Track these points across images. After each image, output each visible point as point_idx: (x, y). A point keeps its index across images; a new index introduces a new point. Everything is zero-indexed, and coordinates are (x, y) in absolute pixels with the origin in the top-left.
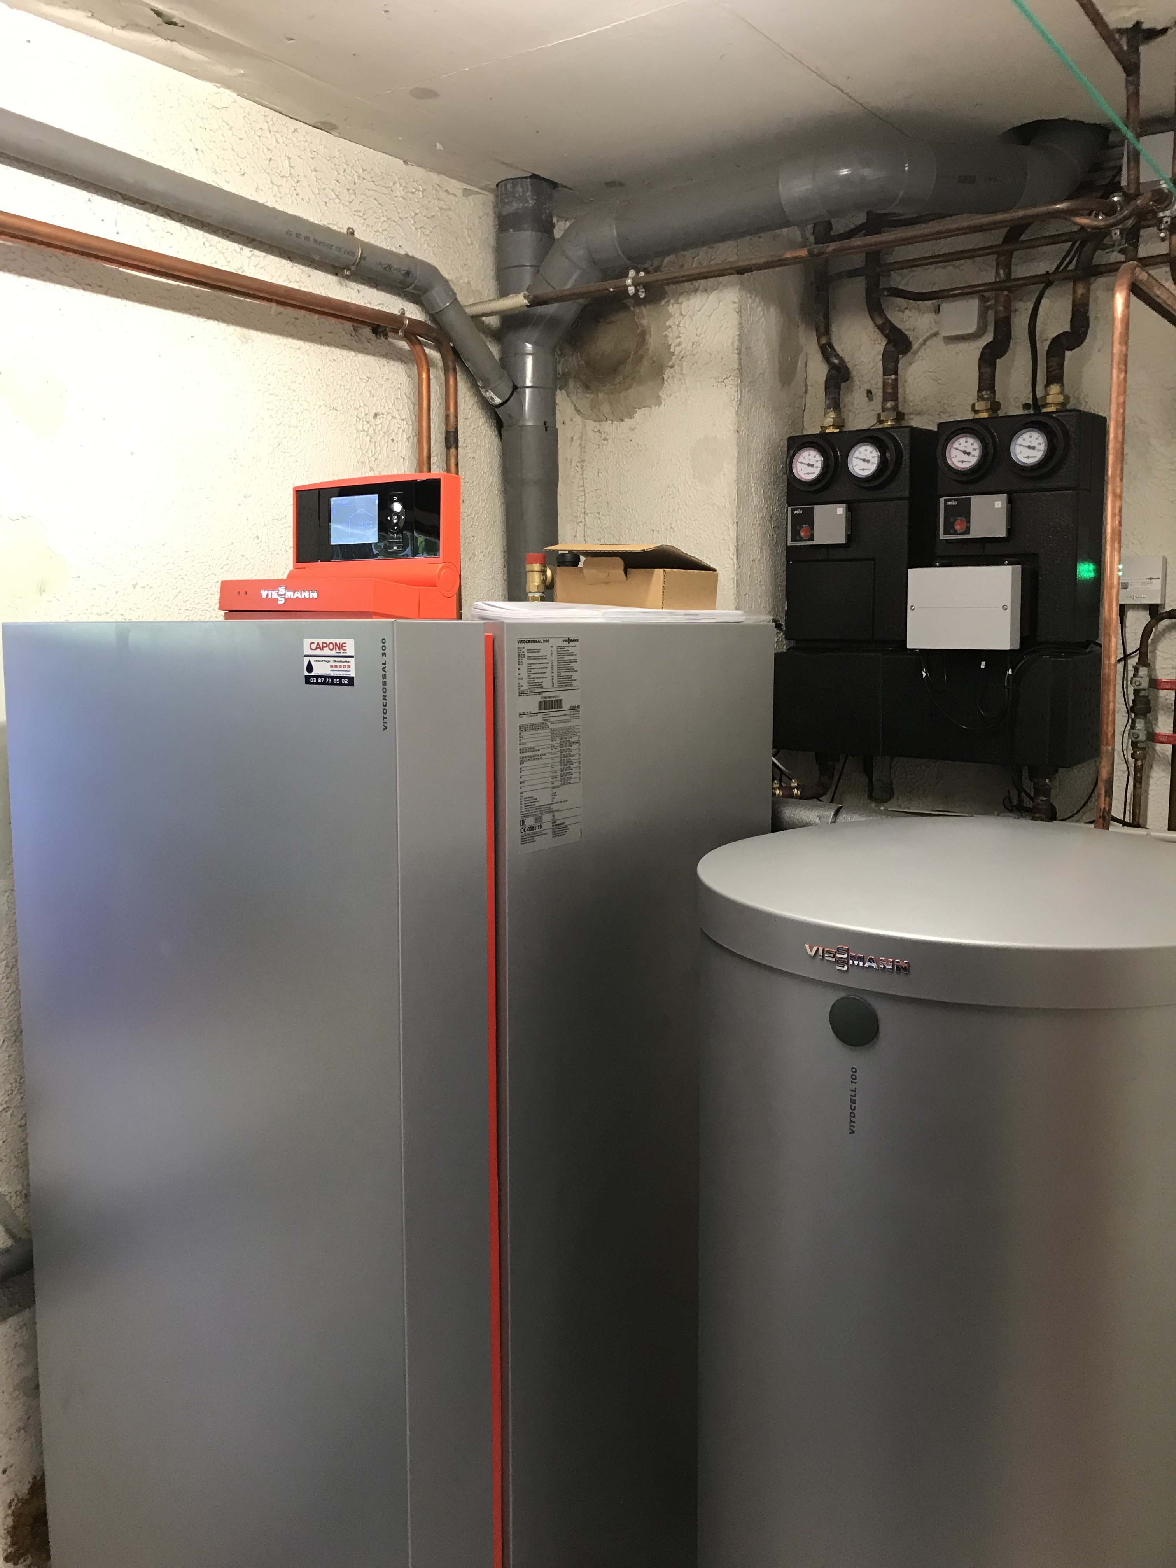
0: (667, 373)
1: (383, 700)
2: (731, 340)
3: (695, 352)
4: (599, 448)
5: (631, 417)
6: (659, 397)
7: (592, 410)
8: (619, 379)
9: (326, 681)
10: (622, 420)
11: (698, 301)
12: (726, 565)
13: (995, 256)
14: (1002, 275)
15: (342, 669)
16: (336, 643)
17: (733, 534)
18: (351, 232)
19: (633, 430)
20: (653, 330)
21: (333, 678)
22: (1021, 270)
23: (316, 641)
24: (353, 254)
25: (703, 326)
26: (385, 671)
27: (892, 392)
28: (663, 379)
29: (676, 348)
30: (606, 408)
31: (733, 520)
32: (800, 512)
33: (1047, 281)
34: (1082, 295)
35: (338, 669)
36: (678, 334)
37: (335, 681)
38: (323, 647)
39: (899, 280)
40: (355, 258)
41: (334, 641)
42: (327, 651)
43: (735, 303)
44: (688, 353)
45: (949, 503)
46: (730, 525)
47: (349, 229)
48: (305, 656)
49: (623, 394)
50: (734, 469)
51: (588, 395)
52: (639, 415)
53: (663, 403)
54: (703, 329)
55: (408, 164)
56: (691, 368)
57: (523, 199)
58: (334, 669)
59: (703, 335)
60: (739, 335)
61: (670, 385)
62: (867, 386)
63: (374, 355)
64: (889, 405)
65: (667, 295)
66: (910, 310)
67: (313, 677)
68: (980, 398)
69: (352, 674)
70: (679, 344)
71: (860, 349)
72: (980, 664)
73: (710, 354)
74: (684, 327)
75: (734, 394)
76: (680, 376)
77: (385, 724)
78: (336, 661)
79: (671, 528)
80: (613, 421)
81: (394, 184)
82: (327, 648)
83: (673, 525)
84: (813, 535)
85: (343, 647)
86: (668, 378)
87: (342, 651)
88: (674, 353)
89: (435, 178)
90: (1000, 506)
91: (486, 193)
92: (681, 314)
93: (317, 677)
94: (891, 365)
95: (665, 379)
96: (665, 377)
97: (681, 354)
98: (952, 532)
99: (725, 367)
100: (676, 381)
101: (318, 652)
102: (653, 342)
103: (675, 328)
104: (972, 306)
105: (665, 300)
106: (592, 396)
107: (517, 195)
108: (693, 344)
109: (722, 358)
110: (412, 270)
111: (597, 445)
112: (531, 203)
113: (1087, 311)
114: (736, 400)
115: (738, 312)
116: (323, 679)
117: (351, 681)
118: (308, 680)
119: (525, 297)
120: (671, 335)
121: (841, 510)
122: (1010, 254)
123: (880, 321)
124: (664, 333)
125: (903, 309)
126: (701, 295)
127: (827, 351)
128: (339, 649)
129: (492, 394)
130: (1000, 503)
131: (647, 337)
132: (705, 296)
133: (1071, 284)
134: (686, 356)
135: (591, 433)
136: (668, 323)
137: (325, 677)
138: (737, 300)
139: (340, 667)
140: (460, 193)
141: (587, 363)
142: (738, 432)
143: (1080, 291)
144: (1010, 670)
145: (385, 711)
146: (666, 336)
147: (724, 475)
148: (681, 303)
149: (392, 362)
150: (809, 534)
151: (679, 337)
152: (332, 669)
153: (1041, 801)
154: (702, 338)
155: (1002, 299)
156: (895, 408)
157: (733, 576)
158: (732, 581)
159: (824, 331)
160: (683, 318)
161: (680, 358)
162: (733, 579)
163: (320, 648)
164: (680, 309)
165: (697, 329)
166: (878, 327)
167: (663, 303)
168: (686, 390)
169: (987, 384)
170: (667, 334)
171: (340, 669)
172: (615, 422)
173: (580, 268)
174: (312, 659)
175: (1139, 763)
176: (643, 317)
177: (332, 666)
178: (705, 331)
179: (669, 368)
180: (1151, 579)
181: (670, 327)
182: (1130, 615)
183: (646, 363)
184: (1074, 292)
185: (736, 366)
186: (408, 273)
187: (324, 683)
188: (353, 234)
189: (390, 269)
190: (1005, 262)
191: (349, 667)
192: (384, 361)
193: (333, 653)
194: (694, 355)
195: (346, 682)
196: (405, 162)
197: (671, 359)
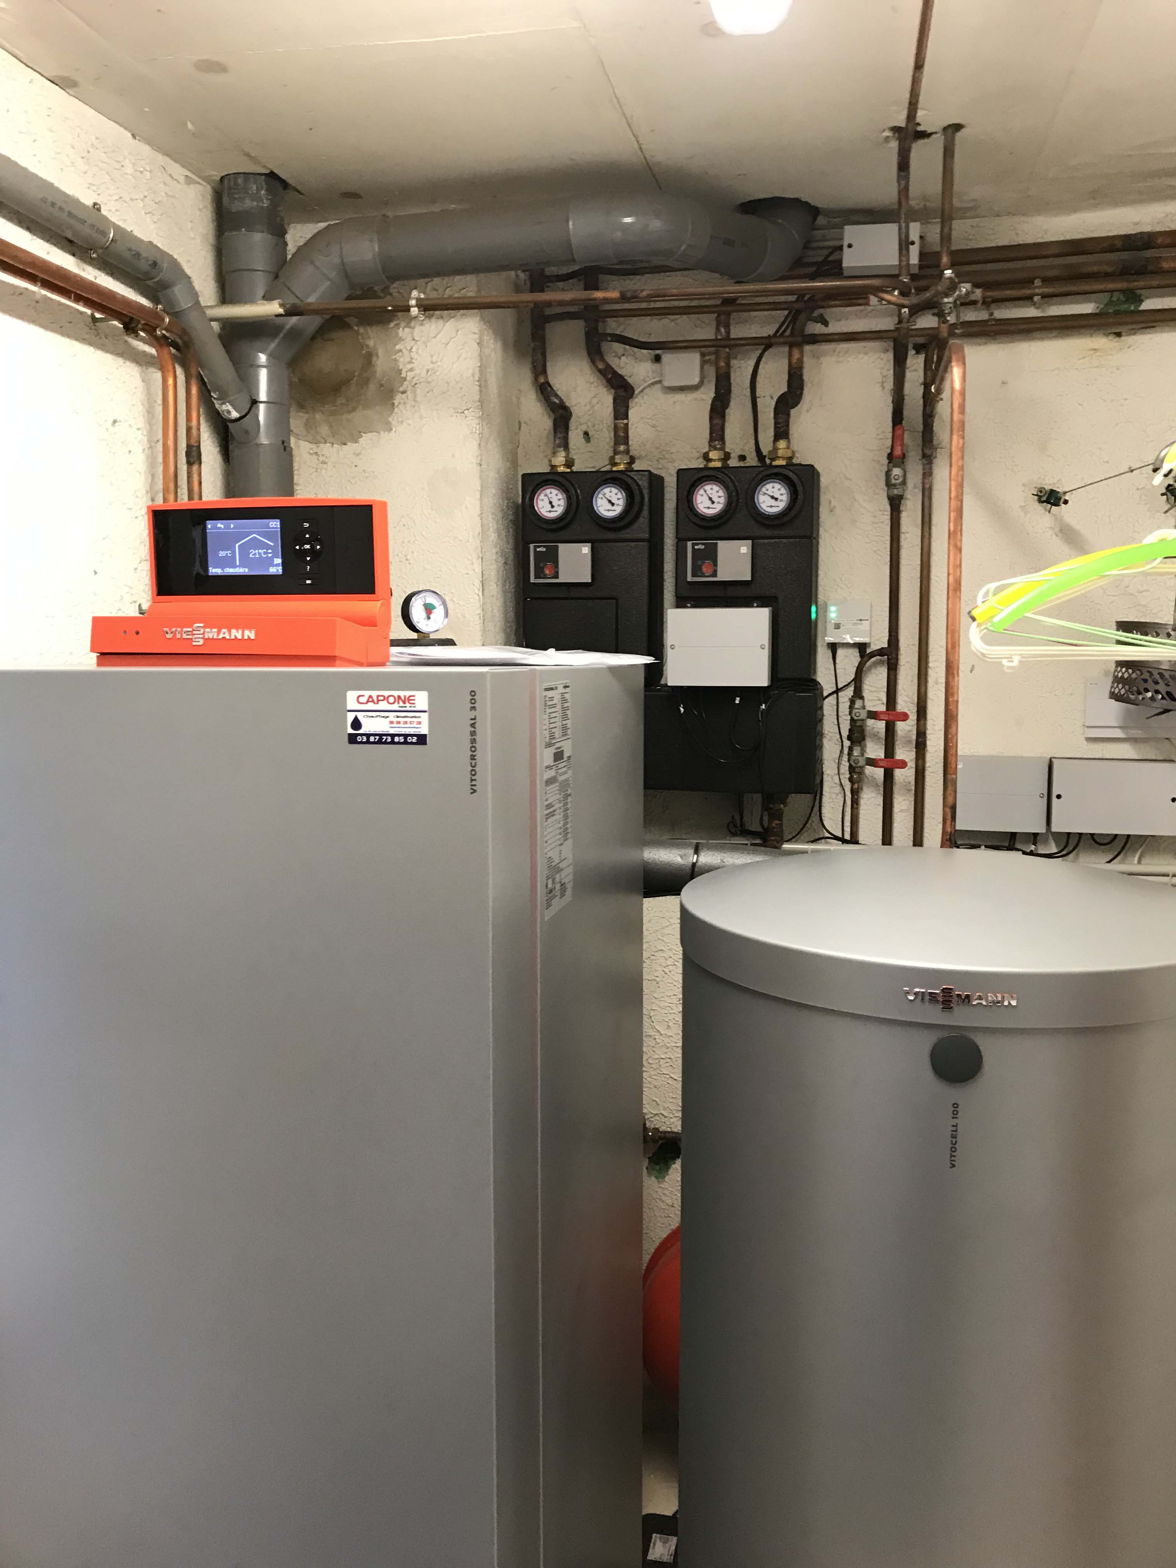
0: (398, 399)
1: (472, 759)
2: (471, 371)
3: (430, 380)
4: (316, 471)
5: (356, 442)
6: (388, 423)
7: (307, 430)
8: (341, 400)
9: (381, 739)
10: (345, 444)
11: (433, 327)
12: (472, 601)
13: (715, 315)
14: (724, 334)
15: (408, 725)
16: (399, 697)
17: (478, 569)
18: (96, 207)
19: (358, 455)
20: (380, 352)
21: (393, 736)
22: (737, 332)
23: (367, 693)
24: (105, 234)
25: (439, 353)
26: (474, 727)
27: (621, 436)
28: (393, 404)
29: (408, 374)
30: (324, 430)
31: (478, 554)
32: (544, 549)
33: (767, 344)
34: (798, 359)
35: (401, 725)
36: (409, 360)
37: (396, 739)
38: (378, 700)
39: (613, 326)
40: (105, 240)
41: (396, 693)
42: (383, 705)
43: (474, 333)
44: (421, 380)
45: (696, 547)
46: (474, 560)
47: (95, 204)
48: (349, 711)
49: (345, 416)
50: (478, 503)
51: (301, 414)
52: (365, 439)
53: (394, 430)
54: (439, 355)
55: (135, 139)
56: (425, 396)
57: (256, 197)
58: (395, 725)
59: (439, 363)
60: (480, 367)
61: (401, 411)
62: (584, 428)
63: (112, 353)
64: (622, 448)
65: (396, 318)
66: (627, 357)
67: (362, 735)
68: (712, 447)
69: (424, 730)
70: (411, 370)
71: (575, 391)
72: (735, 700)
73: (448, 383)
74: (417, 353)
75: (475, 426)
76: (413, 403)
77: (473, 787)
78: (398, 717)
79: (407, 560)
80: (333, 444)
81: (125, 158)
82: (386, 701)
83: (408, 557)
84: (557, 573)
85: (409, 700)
86: (400, 403)
87: (407, 705)
88: (406, 378)
89: (161, 159)
90: (745, 551)
91: (204, 184)
92: (414, 340)
93: (368, 736)
94: (622, 410)
95: (396, 404)
96: (396, 402)
97: (415, 381)
98: (699, 574)
99: (464, 398)
100: (408, 406)
101: (371, 706)
102: (381, 364)
103: (406, 352)
104: (693, 359)
105: (395, 322)
106: (306, 416)
107: (250, 192)
108: (428, 371)
109: (461, 389)
110: (159, 262)
111: (313, 467)
112: (266, 203)
113: (801, 375)
114: (478, 432)
115: (478, 344)
116: (378, 737)
117: (422, 739)
118: (352, 739)
119: (281, 305)
120: (401, 359)
121: (586, 549)
122: (728, 314)
123: (601, 366)
124: (394, 357)
125: (620, 355)
126: (436, 322)
127: (545, 390)
128: (404, 703)
129: (230, 408)
130: (745, 548)
131: (374, 359)
132: (441, 322)
133: (786, 349)
134: (420, 383)
135: (306, 456)
136: (397, 347)
137: (381, 735)
138: (476, 331)
139: (406, 723)
140: (182, 179)
141: (301, 381)
142: (481, 465)
143: (796, 355)
144: (764, 705)
145: (473, 773)
146: (396, 360)
147: (467, 508)
148: (413, 328)
149: (128, 363)
150: (553, 572)
151: (411, 362)
152: (392, 725)
153: (776, 824)
154: (438, 366)
155: (723, 355)
156: (627, 452)
157: (479, 611)
158: (478, 617)
159: (539, 370)
160: (416, 344)
161: (413, 384)
162: (479, 614)
163: (373, 701)
164: (412, 333)
165: (432, 356)
166: (600, 371)
167: (392, 325)
168: (421, 418)
169: (717, 434)
170: (398, 358)
171: (405, 726)
172: (335, 445)
173: (329, 280)
174: (360, 716)
175: (856, 786)
176: (369, 338)
177: (392, 722)
178: (442, 359)
179: (400, 394)
180: (861, 620)
181: (400, 351)
182: (840, 652)
183: (372, 387)
184: (790, 355)
185: (477, 398)
186: (155, 264)
187: (380, 742)
188: (99, 210)
189: (139, 256)
190: (723, 321)
191: (420, 723)
192: (120, 361)
193: (395, 707)
194: (429, 383)
195: (415, 740)
196: (134, 136)
197: (403, 384)
